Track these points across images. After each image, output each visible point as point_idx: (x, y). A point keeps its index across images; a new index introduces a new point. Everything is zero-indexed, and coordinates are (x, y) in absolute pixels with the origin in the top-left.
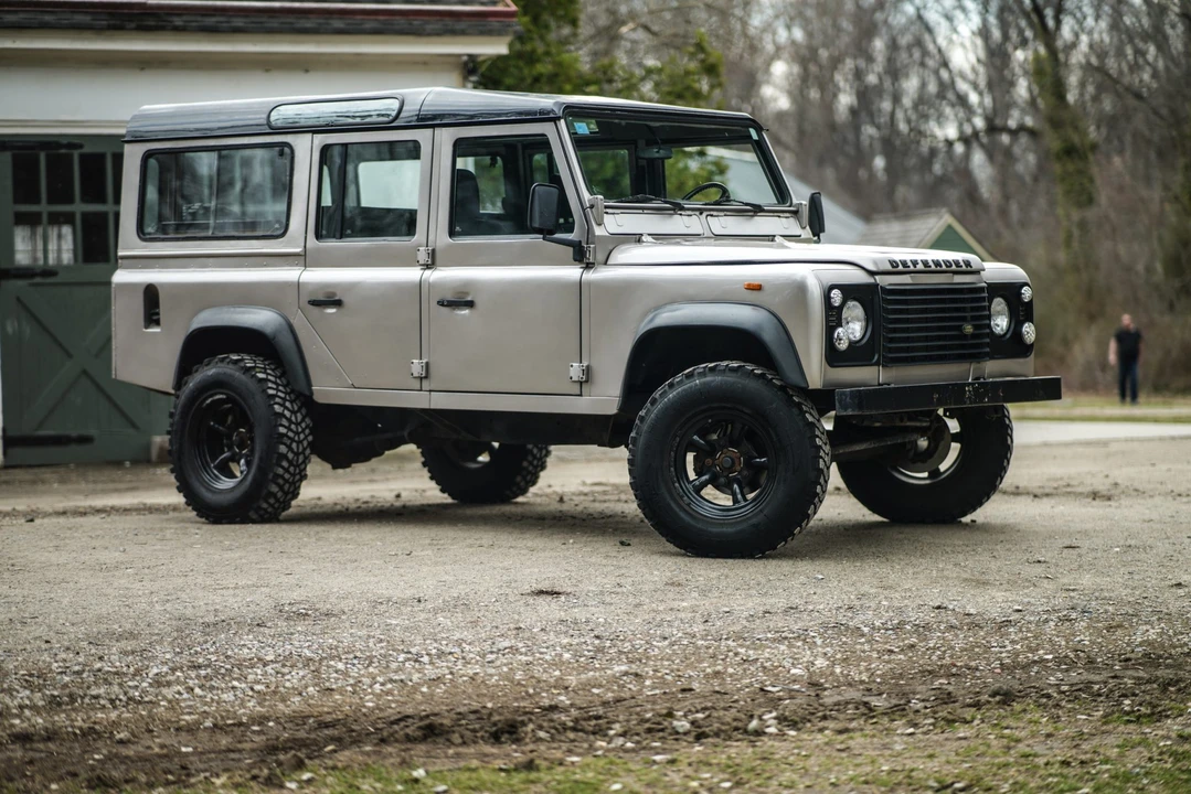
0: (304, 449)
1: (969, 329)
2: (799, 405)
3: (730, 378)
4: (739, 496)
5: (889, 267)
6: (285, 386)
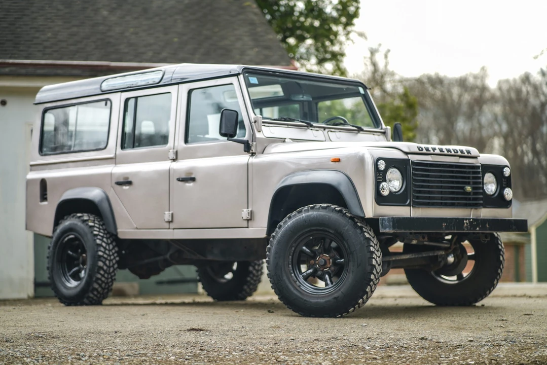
0: (114, 265)
1: (469, 189)
2: (361, 228)
3: (322, 213)
4: (329, 282)
5: (417, 150)
6: (104, 230)
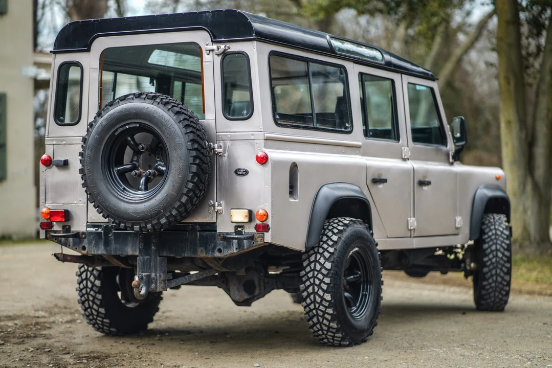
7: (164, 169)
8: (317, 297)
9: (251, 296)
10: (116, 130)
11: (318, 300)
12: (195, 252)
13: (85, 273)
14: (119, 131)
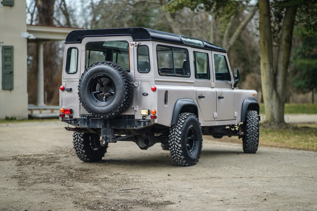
7: (113, 93)
8: (175, 146)
9: (147, 145)
10: (94, 77)
11: (176, 147)
12: (126, 127)
13: (76, 136)
14: (95, 77)
